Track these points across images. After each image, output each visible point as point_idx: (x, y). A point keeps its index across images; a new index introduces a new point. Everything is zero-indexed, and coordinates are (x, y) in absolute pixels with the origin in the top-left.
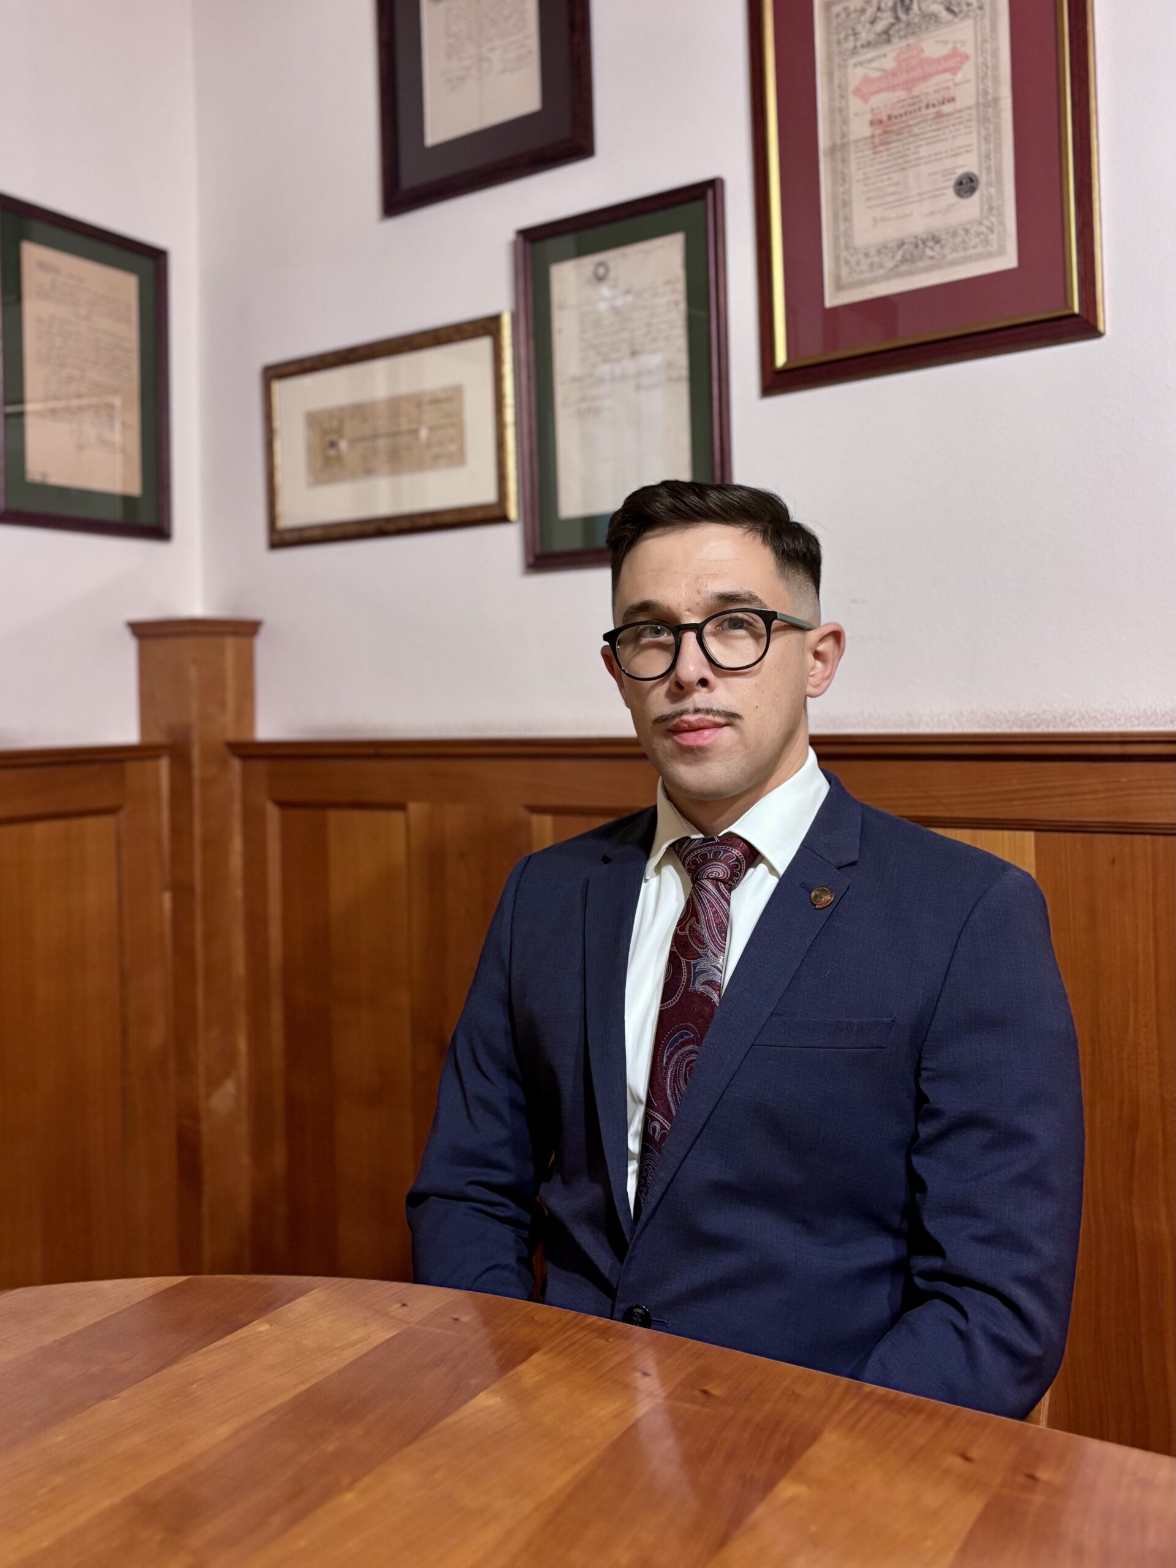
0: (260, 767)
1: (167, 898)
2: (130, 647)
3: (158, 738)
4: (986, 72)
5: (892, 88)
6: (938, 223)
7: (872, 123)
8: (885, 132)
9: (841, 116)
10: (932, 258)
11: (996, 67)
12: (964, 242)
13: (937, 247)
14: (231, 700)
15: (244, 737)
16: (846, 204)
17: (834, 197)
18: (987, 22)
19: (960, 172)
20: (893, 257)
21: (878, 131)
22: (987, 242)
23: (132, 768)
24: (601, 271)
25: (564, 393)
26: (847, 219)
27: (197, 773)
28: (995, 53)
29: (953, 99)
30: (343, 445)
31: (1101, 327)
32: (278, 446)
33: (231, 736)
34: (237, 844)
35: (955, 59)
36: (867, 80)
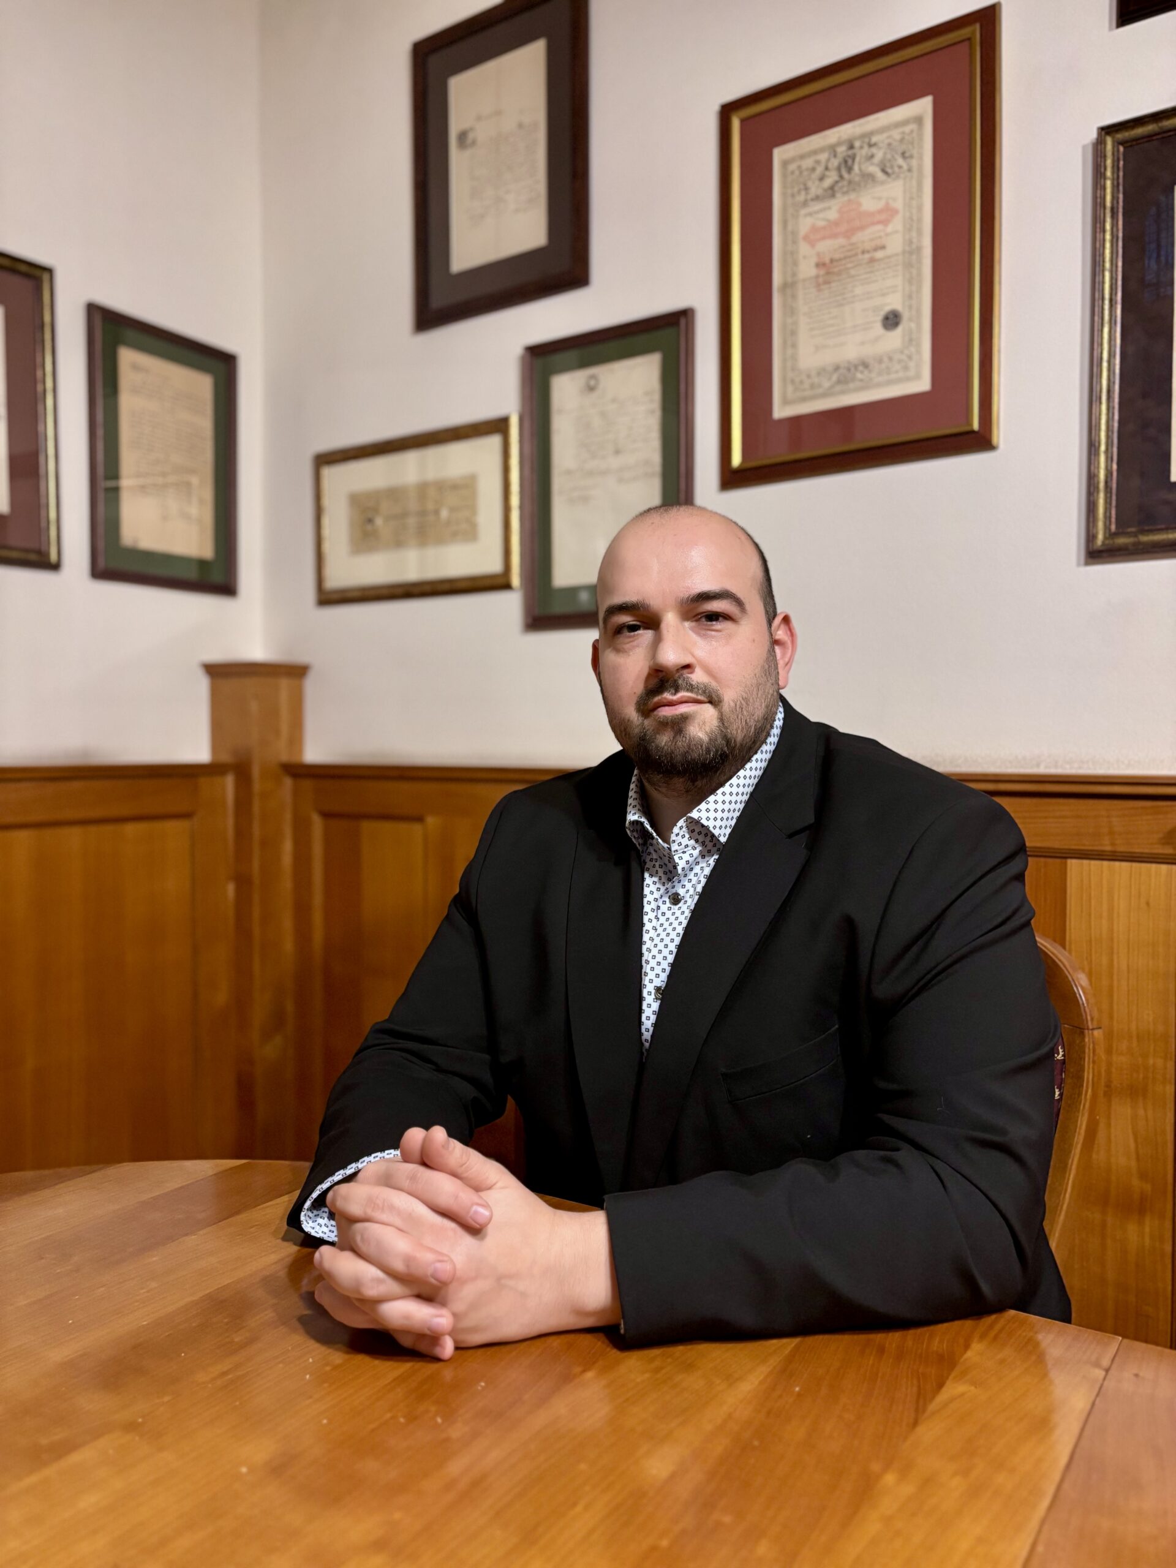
0: (307, 784)
1: (231, 889)
2: (203, 684)
3: (225, 758)
4: (911, 224)
5: (834, 236)
6: (868, 351)
7: (818, 265)
8: (828, 273)
9: (792, 259)
10: (861, 380)
11: (920, 220)
12: (888, 368)
13: (866, 372)
14: (284, 728)
15: (294, 759)
16: (794, 333)
17: (784, 326)
18: (914, 183)
19: (888, 308)
20: (830, 379)
21: (822, 272)
22: (906, 368)
23: (203, 781)
24: (592, 383)
25: (559, 483)
26: (794, 346)
27: (257, 786)
28: (920, 208)
29: (883, 247)
30: (379, 522)
31: (995, 441)
32: (326, 521)
33: (285, 757)
34: (288, 846)
35: (888, 213)
36: (814, 229)
